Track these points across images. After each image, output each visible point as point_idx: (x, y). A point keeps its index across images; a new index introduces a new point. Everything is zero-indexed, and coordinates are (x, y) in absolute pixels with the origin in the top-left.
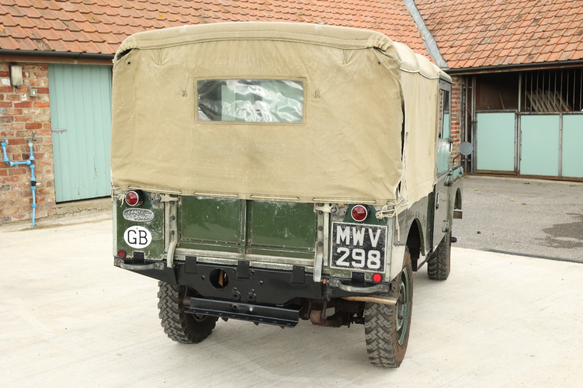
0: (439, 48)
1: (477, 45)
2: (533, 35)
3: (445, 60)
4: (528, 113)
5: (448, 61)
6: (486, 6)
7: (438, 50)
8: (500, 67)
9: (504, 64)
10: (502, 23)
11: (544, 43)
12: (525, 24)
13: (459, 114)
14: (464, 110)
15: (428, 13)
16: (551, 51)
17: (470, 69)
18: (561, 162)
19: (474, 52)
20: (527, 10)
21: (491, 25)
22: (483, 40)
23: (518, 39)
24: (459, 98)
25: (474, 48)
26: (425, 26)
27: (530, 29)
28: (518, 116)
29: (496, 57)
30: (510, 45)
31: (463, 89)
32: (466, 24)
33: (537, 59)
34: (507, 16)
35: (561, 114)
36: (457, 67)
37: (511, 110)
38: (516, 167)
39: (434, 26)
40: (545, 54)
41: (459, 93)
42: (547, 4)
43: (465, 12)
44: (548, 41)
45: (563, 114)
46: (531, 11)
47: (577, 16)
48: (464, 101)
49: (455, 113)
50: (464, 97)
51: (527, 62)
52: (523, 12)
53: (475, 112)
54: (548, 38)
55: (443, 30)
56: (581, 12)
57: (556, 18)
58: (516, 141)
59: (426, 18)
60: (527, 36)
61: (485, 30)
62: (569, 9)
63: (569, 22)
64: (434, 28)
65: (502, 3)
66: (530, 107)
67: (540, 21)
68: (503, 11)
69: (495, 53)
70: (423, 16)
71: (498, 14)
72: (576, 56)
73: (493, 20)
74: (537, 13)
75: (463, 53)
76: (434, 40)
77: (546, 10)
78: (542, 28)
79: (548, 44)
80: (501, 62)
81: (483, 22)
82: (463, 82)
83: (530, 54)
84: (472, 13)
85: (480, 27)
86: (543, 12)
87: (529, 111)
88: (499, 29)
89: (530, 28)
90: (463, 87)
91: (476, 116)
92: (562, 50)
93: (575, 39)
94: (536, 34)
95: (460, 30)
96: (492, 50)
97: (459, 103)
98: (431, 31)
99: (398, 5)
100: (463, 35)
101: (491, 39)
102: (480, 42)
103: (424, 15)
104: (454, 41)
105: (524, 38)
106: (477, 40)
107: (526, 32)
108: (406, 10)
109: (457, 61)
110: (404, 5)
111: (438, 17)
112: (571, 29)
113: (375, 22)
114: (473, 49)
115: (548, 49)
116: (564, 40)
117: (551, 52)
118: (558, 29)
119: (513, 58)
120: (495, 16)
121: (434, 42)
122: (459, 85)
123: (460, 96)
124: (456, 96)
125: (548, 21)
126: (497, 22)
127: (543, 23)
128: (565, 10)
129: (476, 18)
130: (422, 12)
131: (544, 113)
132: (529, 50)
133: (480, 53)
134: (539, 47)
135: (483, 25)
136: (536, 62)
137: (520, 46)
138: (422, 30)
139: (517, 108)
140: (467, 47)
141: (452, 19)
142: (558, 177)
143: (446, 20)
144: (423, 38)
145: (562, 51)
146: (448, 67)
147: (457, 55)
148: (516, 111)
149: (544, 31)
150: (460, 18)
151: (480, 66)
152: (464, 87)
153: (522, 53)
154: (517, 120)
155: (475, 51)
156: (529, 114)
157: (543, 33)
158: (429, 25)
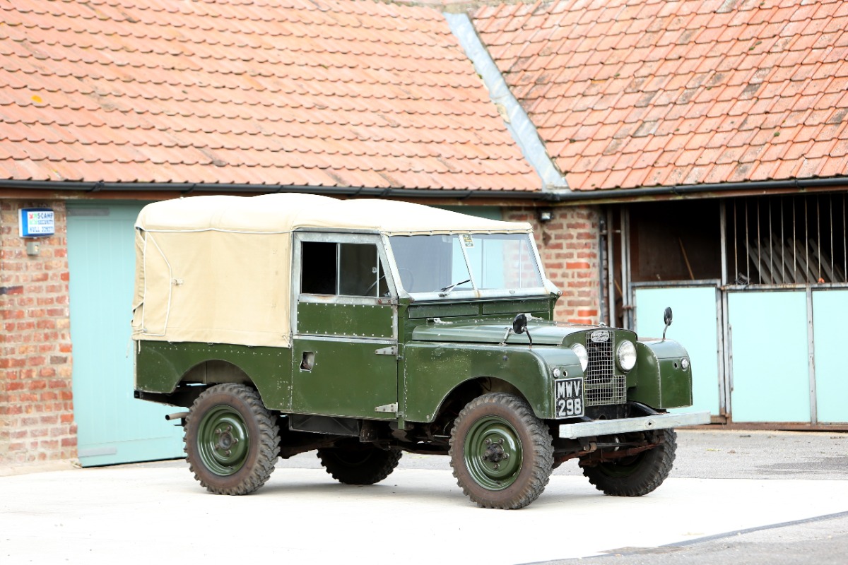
0: (545, 142)
1: (629, 138)
2: (746, 120)
3: (560, 171)
4: (743, 287)
5: (566, 172)
6: (643, 47)
7: (541, 146)
8: (678, 190)
9: (687, 182)
10: (681, 90)
11: (768, 140)
12: (729, 93)
13: (596, 290)
14: (605, 282)
15: (509, 54)
16: (781, 157)
17: (617, 193)
18: (813, 391)
19: (623, 154)
20: (731, 62)
21: (656, 92)
22: (641, 126)
23: (715, 128)
24: (594, 256)
25: (623, 145)
26: (505, 88)
27: (739, 108)
28: (721, 292)
29: (670, 167)
30: (699, 140)
31: (601, 236)
32: (600, 87)
33: (753, 173)
34: (691, 74)
35: (808, 290)
36: (588, 186)
37: (708, 281)
38: (723, 406)
39: (526, 90)
40: (768, 163)
41: (594, 245)
42: (774, 49)
43: (597, 57)
44: (777, 135)
45: (813, 289)
46: (739, 65)
47: (834, 83)
48: (604, 262)
49: (587, 289)
50: (604, 253)
51: (733, 180)
52: (724, 67)
53: (629, 285)
54: (775, 127)
55: (548, 99)
56: (841, 73)
57: (792, 83)
58: (721, 349)
59: (507, 69)
60: (732, 123)
61: (643, 104)
62: (818, 64)
63: (817, 94)
64: (527, 94)
65: (679, 42)
66: (746, 276)
67: (759, 90)
68: (682, 60)
69: (667, 158)
70: (497, 63)
71: (671, 66)
72: (829, 169)
73: (662, 81)
74: (754, 70)
75: (600, 156)
76: (531, 122)
77: (772, 65)
78: (762, 106)
79: (776, 140)
80: (682, 178)
81: (637, 85)
82: (600, 220)
83: (739, 163)
84: (612, 60)
85: (633, 95)
86: (765, 69)
87: (744, 282)
88: (675, 103)
89: (739, 103)
90: (601, 230)
91: (633, 296)
92: (803, 155)
93: (828, 132)
94: (751, 119)
95: (589, 102)
96: (661, 151)
97: (594, 265)
98: (521, 101)
99: (437, 34)
100: (596, 113)
101: (658, 124)
102: (635, 133)
103: (500, 59)
104: (576, 128)
105: (727, 126)
106: (627, 126)
107: (731, 113)
108: (457, 45)
109: (588, 174)
110: (451, 33)
111: (534, 67)
112: (820, 109)
113: (400, 84)
114: (620, 148)
115: (776, 152)
116: (806, 134)
117: (781, 159)
118: (795, 108)
119: (705, 170)
120: (663, 71)
121: (531, 127)
122: (593, 226)
123: (597, 251)
124: (587, 251)
125: (777, 89)
126: (669, 87)
127: (766, 94)
128: (810, 67)
129: (623, 74)
130: (495, 52)
131: (774, 287)
132: (737, 154)
133: (635, 156)
134: (757, 148)
135: (638, 91)
136: (752, 179)
137: (718, 145)
138: (500, 98)
139: (720, 277)
140: (606, 143)
141: (568, 75)
142: (811, 423)
143: (555, 75)
144: (504, 116)
145: (803, 158)
146: (568, 188)
147: (585, 160)
148: (718, 282)
149: (767, 113)
150: (586, 73)
151: (637, 187)
152: (604, 232)
153: (724, 160)
154: (719, 302)
155: (624, 151)
156: (745, 290)
157: (765, 115)
158: (515, 86)
